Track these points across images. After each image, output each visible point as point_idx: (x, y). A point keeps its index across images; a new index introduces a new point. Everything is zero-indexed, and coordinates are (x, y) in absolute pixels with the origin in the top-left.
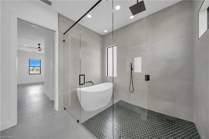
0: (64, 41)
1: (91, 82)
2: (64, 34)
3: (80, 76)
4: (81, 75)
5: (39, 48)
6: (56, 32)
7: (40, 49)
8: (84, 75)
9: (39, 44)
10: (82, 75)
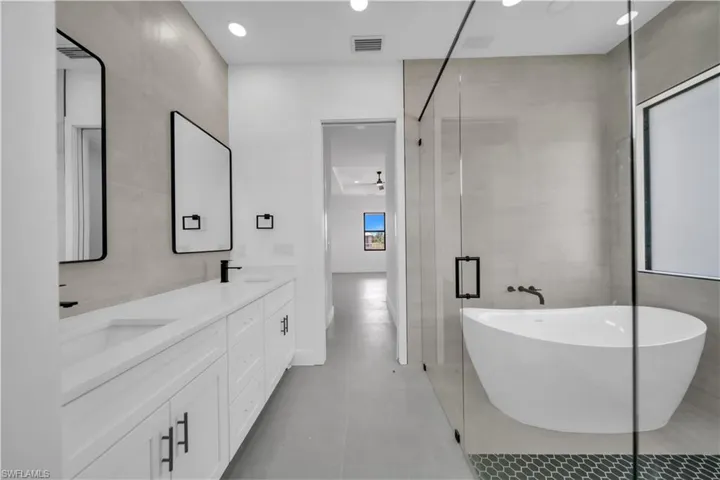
0: (420, 143)
1: (532, 290)
2: (419, 120)
3: (457, 260)
4: (462, 259)
5: (380, 181)
6: (398, 122)
7: (380, 185)
8: (478, 260)
9: (379, 173)
10: (468, 259)
